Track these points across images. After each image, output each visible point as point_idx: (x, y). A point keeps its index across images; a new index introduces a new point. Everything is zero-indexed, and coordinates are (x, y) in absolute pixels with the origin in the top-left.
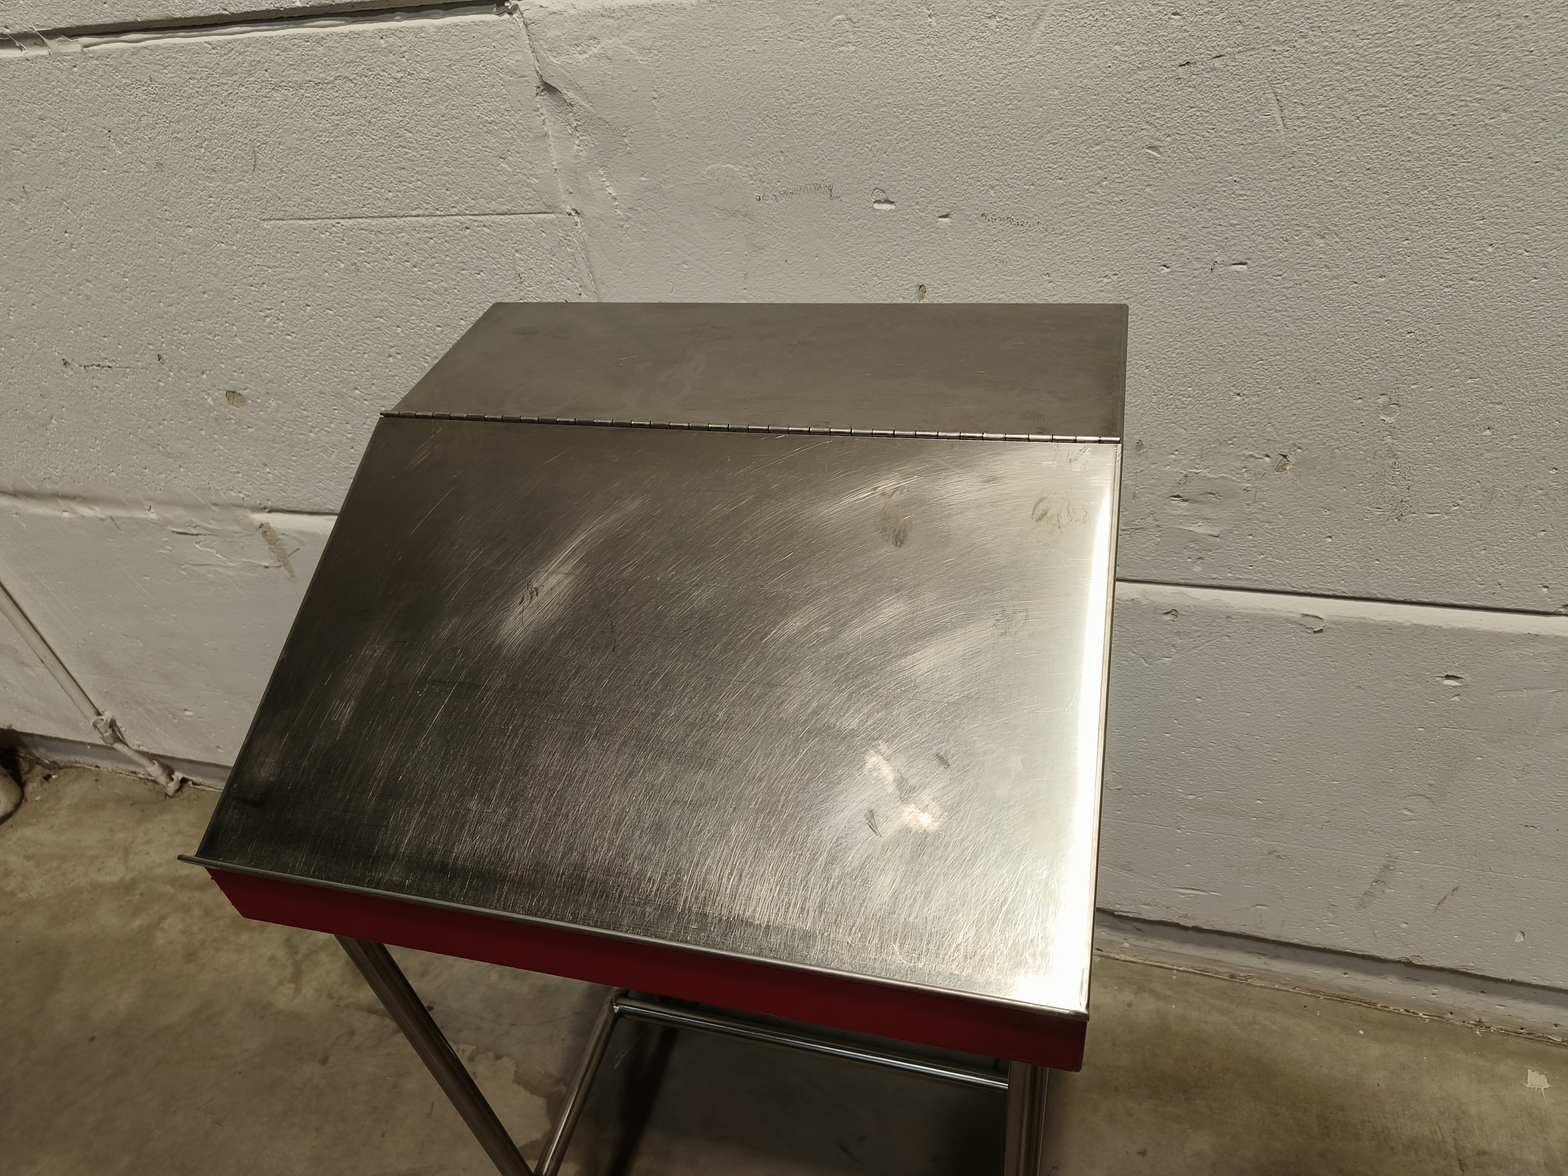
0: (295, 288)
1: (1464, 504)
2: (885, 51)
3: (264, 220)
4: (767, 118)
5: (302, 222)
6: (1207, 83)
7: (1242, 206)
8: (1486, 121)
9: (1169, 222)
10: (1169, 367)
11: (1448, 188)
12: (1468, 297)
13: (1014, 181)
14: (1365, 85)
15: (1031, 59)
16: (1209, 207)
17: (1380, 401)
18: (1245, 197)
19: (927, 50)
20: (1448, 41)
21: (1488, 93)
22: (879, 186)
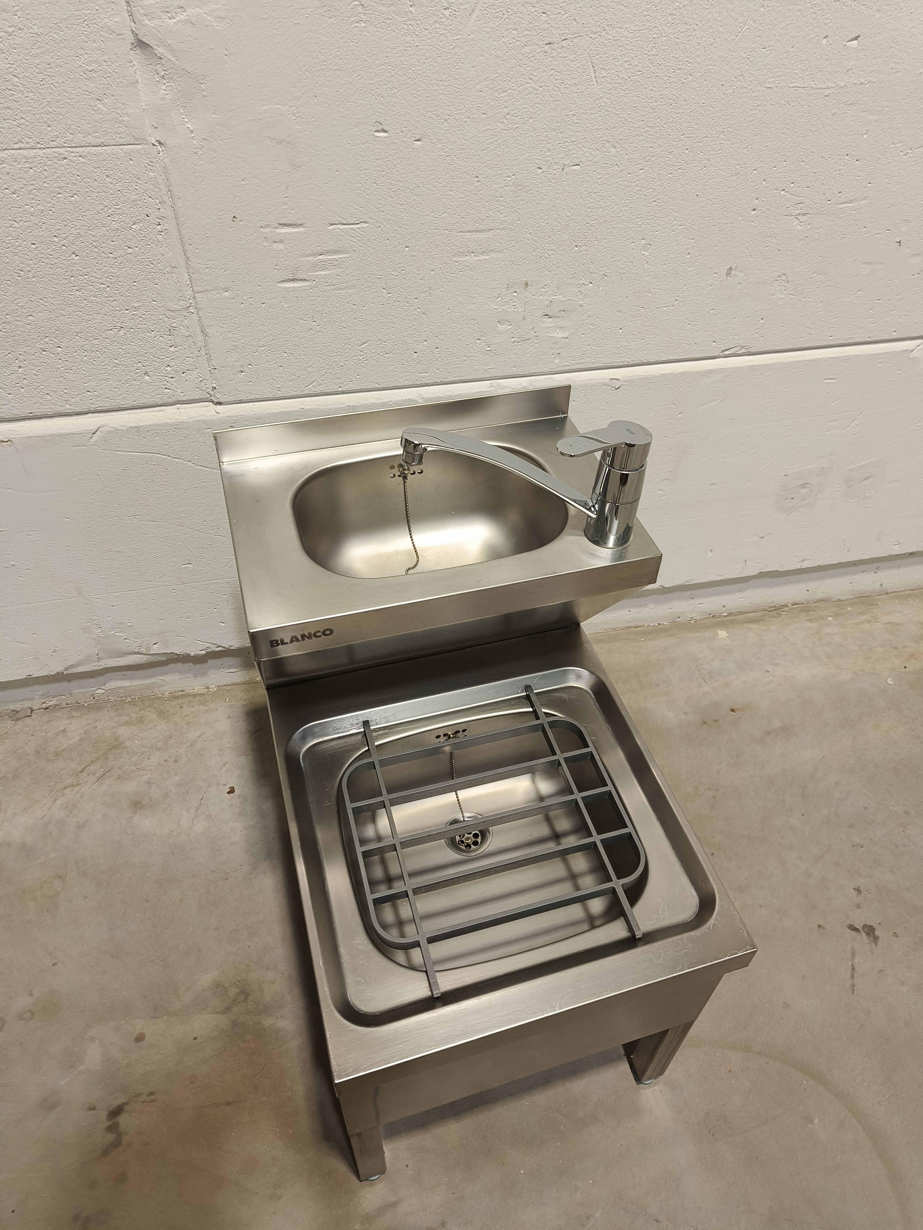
1: (680, 299)
2: (384, 27)
4: (306, 72)
6: (560, 55)
7: (577, 130)
8: (683, 81)
9: (542, 140)
10: (542, 232)
12: (679, 179)
14: (632, 59)
15: (469, 36)
16: (561, 131)
17: (642, 243)
18: (578, 125)
19: (409, 28)
20: (666, 36)
21: (683, 65)
22: (378, 120)
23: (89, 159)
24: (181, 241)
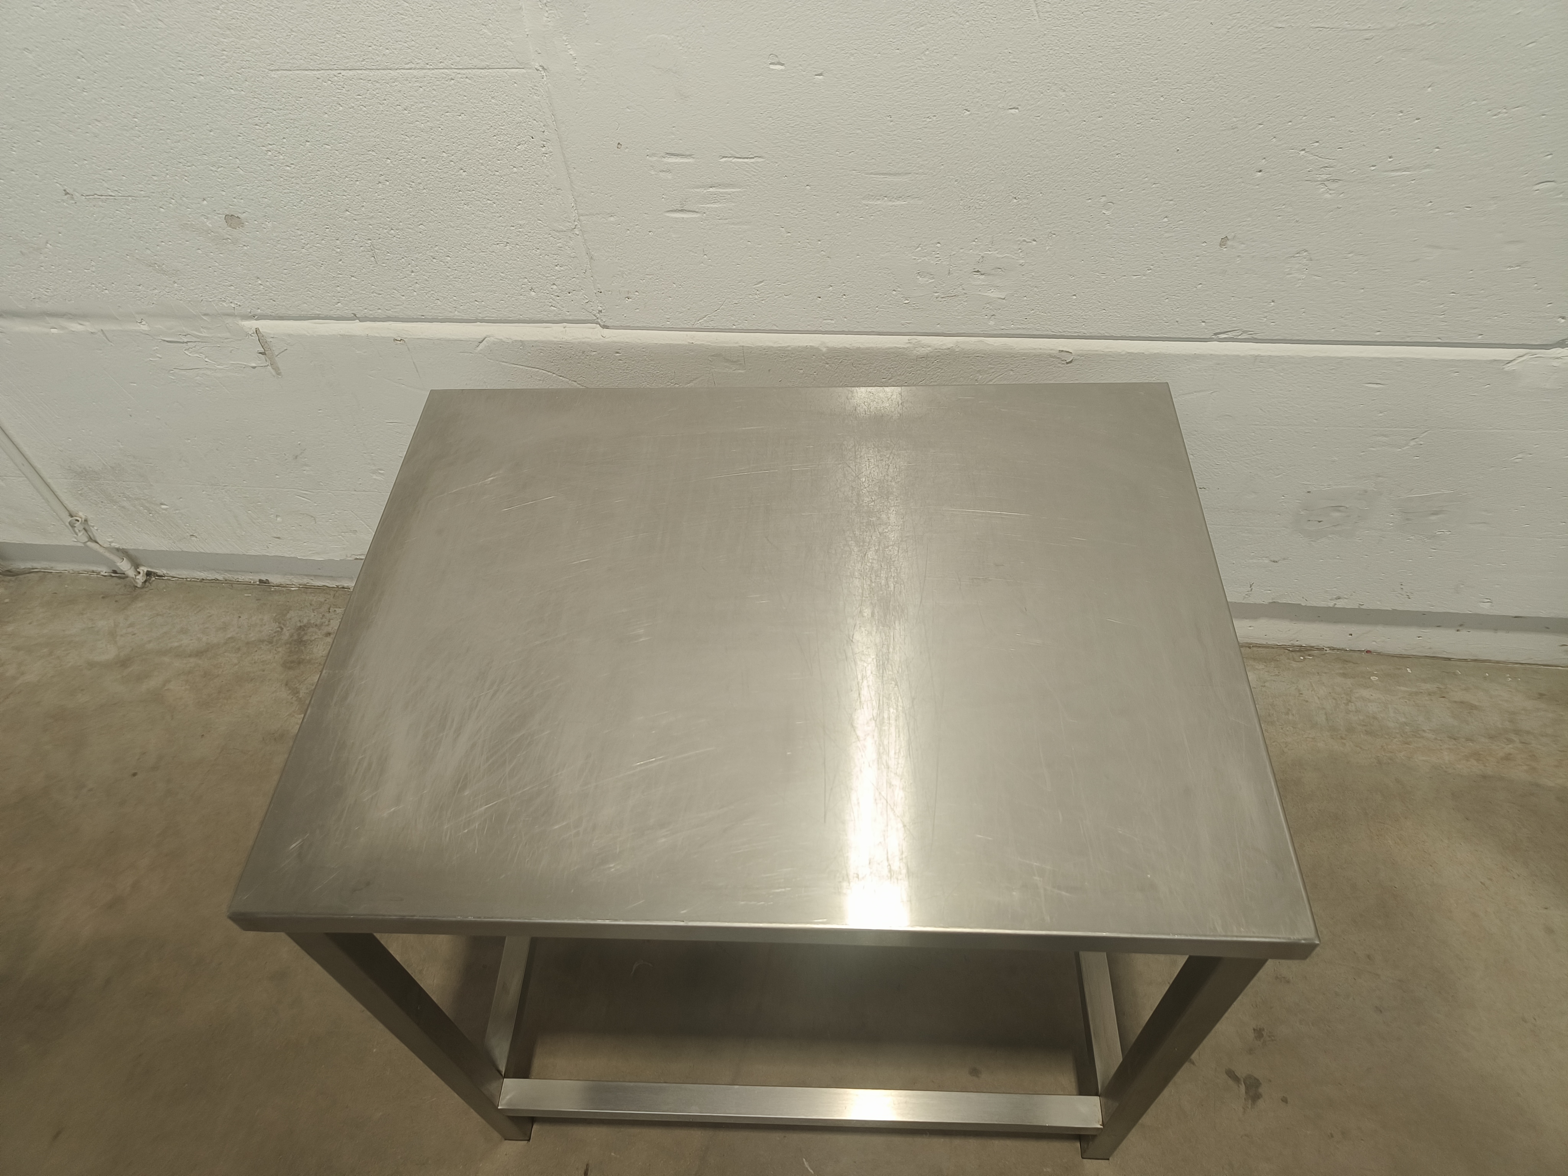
0: (296, 127)
1: (1154, 269)
3: (272, 70)
5: (306, 72)
7: (1014, 69)
8: (1156, 17)
9: (969, 80)
10: (971, 180)
11: (1136, 59)
13: (867, 50)
16: (994, 70)
17: (1102, 200)
18: (1016, 64)
22: (773, 52)
23: (475, 81)
24: (565, 164)
